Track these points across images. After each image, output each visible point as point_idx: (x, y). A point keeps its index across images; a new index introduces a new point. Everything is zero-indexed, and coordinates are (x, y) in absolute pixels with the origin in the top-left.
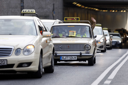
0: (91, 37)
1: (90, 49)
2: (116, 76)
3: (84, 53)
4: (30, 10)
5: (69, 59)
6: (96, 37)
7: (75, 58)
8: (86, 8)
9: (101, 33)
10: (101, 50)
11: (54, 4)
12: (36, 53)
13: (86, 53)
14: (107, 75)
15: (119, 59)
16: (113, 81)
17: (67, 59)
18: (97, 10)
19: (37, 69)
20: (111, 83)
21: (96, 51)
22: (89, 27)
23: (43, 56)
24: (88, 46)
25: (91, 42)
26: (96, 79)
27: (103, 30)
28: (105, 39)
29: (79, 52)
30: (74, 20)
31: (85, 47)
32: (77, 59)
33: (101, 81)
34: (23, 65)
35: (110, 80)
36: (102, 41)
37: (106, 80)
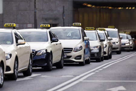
8: (98, 7)
11: (64, 7)
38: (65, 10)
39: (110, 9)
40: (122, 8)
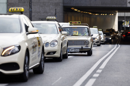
0: (89, 35)
1: (88, 44)
2: (106, 66)
3: (84, 47)
4: (52, 17)
5: (73, 51)
6: (92, 35)
7: (78, 50)
8: (82, 12)
9: (97, 33)
10: (98, 45)
11: (56, 9)
12: (59, 45)
13: (86, 47)
14: (99, 65)
15: (108, 53)
16: (104, 70)
17: (72, 51)
18: (90, 13)
19: (59, 56)
20: (102, 72)
21: (93, 45)
22: (88, 28)
23: (63, 47)
24: (87, 42)
25: (89, 39)
26: (90, 68)
27: (98, 30)
28: (100, 37)
29: (81, 46)
30: (77, 23)
31: (85, 42)
32: (80, 51)
33: (94, 70)
34: (50, 53)
35: (101, 69)
36: (98, 38)
37: (98, 70)
38: (57, 12)
39: (90, 14)
40: (98, 14)
